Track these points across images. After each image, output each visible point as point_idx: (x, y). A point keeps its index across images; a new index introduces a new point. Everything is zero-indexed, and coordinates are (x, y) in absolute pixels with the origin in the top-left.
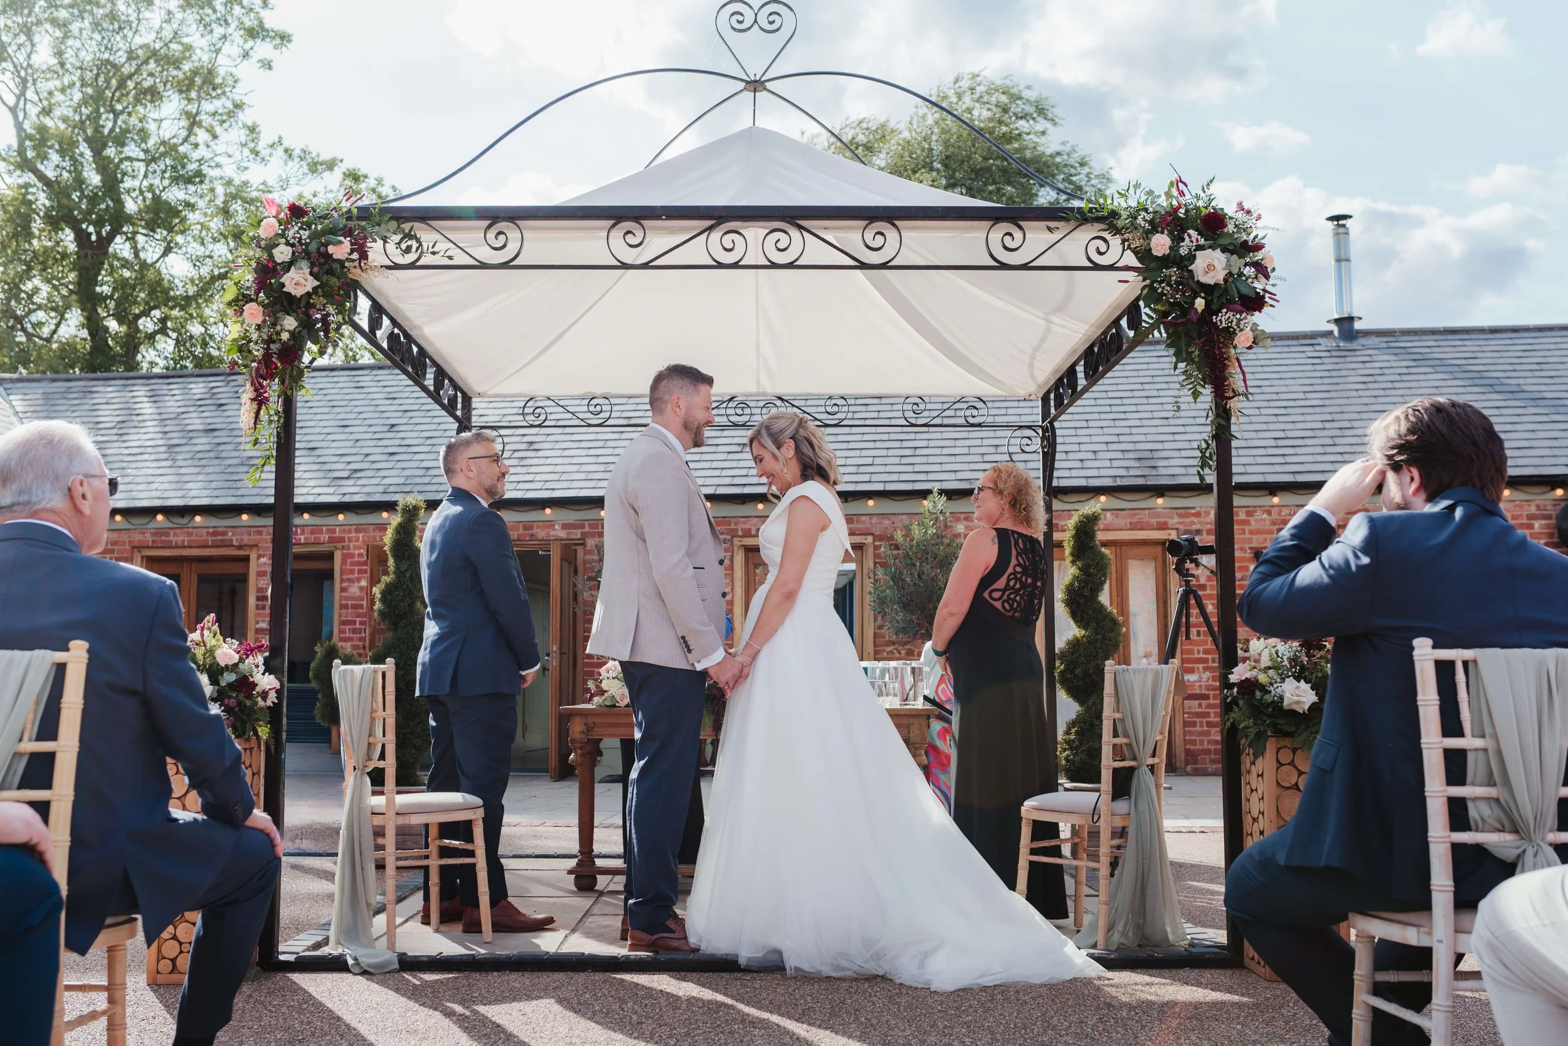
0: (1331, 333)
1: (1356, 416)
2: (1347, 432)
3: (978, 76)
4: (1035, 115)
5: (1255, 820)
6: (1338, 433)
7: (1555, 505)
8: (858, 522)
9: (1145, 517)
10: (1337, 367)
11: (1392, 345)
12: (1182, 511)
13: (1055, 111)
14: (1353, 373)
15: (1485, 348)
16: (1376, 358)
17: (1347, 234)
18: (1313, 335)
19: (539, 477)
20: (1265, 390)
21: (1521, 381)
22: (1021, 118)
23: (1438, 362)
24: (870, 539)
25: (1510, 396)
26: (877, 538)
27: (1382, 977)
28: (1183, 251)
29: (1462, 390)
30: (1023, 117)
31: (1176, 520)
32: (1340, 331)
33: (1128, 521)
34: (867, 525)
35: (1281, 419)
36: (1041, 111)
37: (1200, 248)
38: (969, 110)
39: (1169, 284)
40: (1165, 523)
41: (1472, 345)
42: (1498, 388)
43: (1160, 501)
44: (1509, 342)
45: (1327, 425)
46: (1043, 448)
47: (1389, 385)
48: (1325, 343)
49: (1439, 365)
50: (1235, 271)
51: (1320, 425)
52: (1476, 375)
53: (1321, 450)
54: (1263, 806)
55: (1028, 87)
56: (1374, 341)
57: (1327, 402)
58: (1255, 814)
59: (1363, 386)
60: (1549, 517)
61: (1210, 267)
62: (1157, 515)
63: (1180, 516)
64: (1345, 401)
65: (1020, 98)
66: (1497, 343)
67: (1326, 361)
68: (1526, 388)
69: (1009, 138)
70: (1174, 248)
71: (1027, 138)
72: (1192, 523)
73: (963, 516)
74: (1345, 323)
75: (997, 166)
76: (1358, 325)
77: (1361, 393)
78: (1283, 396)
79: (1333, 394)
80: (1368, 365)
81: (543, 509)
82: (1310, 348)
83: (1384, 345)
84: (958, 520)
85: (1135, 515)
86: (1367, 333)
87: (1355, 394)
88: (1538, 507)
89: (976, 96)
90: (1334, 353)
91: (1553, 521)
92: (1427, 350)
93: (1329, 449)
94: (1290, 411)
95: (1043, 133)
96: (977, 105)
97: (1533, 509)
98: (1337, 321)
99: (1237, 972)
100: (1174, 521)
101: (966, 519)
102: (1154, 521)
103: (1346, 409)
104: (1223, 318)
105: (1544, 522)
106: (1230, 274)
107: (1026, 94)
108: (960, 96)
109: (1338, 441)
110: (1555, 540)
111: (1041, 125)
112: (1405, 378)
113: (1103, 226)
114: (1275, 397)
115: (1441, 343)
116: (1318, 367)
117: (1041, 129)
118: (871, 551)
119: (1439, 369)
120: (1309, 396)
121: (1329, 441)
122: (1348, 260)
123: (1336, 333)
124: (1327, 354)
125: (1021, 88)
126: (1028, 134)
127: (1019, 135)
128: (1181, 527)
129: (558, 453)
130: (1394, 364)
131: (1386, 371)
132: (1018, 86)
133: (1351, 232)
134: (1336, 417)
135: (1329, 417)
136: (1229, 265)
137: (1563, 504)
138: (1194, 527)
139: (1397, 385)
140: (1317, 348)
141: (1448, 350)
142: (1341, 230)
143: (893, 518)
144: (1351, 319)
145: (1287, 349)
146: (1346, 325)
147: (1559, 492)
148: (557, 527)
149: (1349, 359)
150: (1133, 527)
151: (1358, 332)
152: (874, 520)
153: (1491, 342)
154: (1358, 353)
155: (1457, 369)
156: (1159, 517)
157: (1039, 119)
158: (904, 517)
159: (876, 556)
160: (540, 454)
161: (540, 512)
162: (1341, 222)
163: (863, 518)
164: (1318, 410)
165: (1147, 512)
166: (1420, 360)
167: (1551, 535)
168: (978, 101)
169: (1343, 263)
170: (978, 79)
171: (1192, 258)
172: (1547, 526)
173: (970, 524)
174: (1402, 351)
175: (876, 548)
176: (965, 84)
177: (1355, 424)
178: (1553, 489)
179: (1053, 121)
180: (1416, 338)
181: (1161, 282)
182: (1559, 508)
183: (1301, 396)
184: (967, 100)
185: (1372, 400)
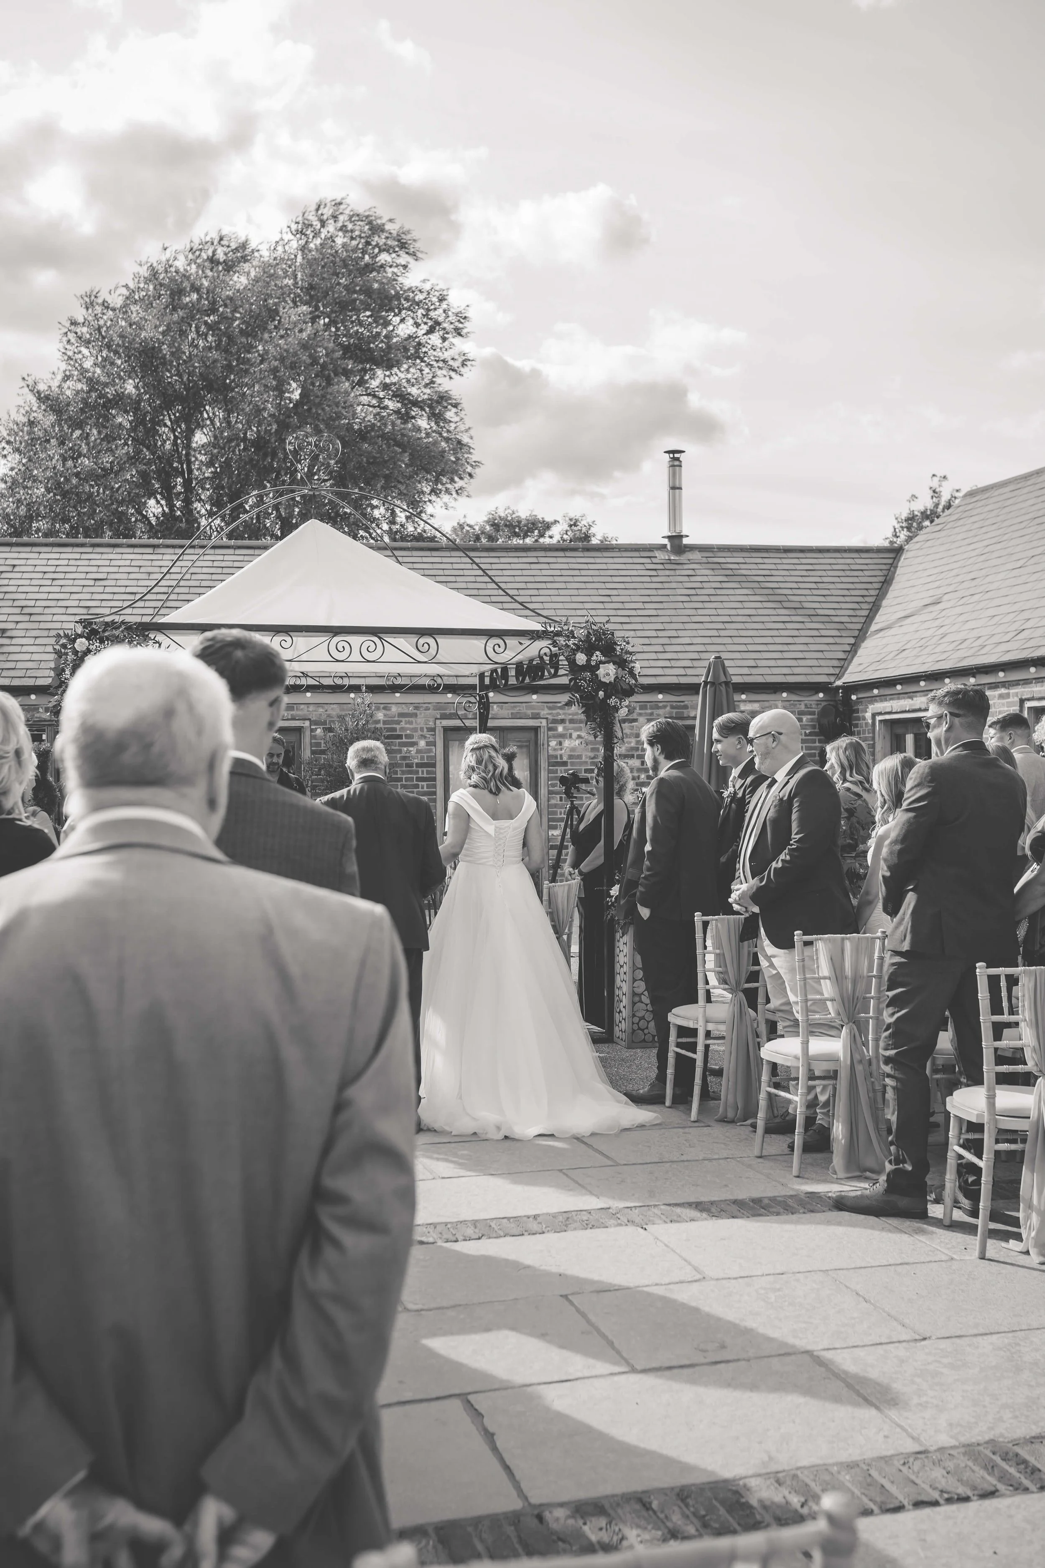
0: (665, 546)
1: (681, 626)
2: (674, 641)
3: (340, 204)
4: (397, 249)
5: (622, 966)
6: (666, 641)
7: (817, 705)
8: (297, 709)
9: (523, 709)
10: (668, 579)
11: (710, 560)
12: (551, 705)
13: (417, 245)
14: (680, 585)
15: (779, 567)
16: (698, 573)
17: (681, 466)
18: (650, 548)
19: (19, 665)
20: (614, 599)
21: (803, 598)
22: (384, 250)
23: (744, 578)
24: (307, 723)
25: (793, 612)
26: (312, 722)
27: (680, 1040)
28: (593, 663)
29: (759, 605)
30: (387, 249)
31: (546, 711)
32: (671, 546)
33: (510, 712)
34: (305, 712)
35: (626, 627)
36: (403, 245)
37: (601, 662)
38: (332, 238)
39: (585, 681)
40: (538, 714)
41: (770, 562)
42: (786, 605)
43: (535, 697)
44: (796, 561)
45: (660, 634)
46: (479, 708)
47: (706, 598)
48: (661, 556)
49: (744, 580)
50: (620, 677)
51: (654, 634)
52: (770, 591)
53: (654, 656)
54: (626, 960)
55: (391, 220)
56: (696, 556)
57: (660, 612)
58: (622, 963)
59: (687, 599)
60: (813, 713)
61: (608, 674)
62: (532, 708)
63: (550, 708)
64: (673, 612)
65: (383, 231)
66: (789, 561)
67: (660, 573)
68: (806, 605)
69: (370, 268)
70: (588, 661)
71: (389, 270)
72: (559, 714)
73: (382, 706)
74: (676, 539)
75: (361, 301)
76: (685, 541)
77: (686, 605)
78: (627, 606)
79: (665, 605)
80: (693, 579)
81: (29, 695)
82: (648, 560)
83: (705, 560)
84: (378, 709)
85: (515, 707)
86: (692, 548)
87: (681, 605)
88: (806, 705)
89: (340, 224)
90: (668, 566)
91: (816, 716)
92: (736, 566)
93: (661, 656)
94: (633, 619)
95: (405, 267)
96: (341, 234)
97: (803, 707)
98: (669, 537)
99: (611, 1045)
100: (544, 712)
101: (385, 708)
102: (529, 712)
103: (674, 619)
104: (613, 701)
105: (809, 717)
106: (617, 677)
107: (388, 227)
108: (323, 224)
109: (668, 648)
110: (817, 730)
111: (404, 259)
112: (719, 592)
113: (550, 642)
114: (620, 606)
115: (748, 560)
116: (654, 579)
117: (403, 263)
118: (308, 733)
119: (744, 585)
120: (647, 606)
121: (660, 649)
122: (680, 488)
123: (669, 547)
124: (661, 567)
125: (384, 221)
126: (391, 266)
127: (382, 266)
128: (550, 717)
129: (31, 641)
130: (711, 579)
131: (705, 585)
132: (380, 218)
133: (683, 464)
134: (667, 626)
135: (660, 627)
136: (617, 673)
137: (824, 704)
138: (560, 717)
139: (713, 598)
140: (654, 560)
141: (751, 567)
142: (677, 463)
143: (326, 707)
144: (680, 537)
145: (630, 560)
146: (676, 541)
147: (821, 695)
148: (41, 710)
149: (678, 572)
150: (514, 717)
151: (686, 546)
152: (311, 708)
153: (785, 561)
154: (686, 567)
155: (756, 585)
156: (534, 709)
157: (401, 253)
158: (335, 706)
159: (313, 737)
160: (14, 641)
161: (26, 698)
162: (676, 455)
163: (302, 706)
164: (653, 619)
165: (524, 705)
166: (732, 575)
167: (814, 727)
168: (341, 229)
169: (677, 491)
170: (342, 207)
171: (597, 667)
172: (812, 720)
173: (388, 712)
174: (717, 566)
175: (312, 730)
176: (327, 212)
177: (681, 633)
178: (817, 693)
179: (414, 255)
180: (729, 554)
181: (580, 680)
182: (820, 707)
183: (640, 606)
184: (331, 227)
185: (693, 612)
